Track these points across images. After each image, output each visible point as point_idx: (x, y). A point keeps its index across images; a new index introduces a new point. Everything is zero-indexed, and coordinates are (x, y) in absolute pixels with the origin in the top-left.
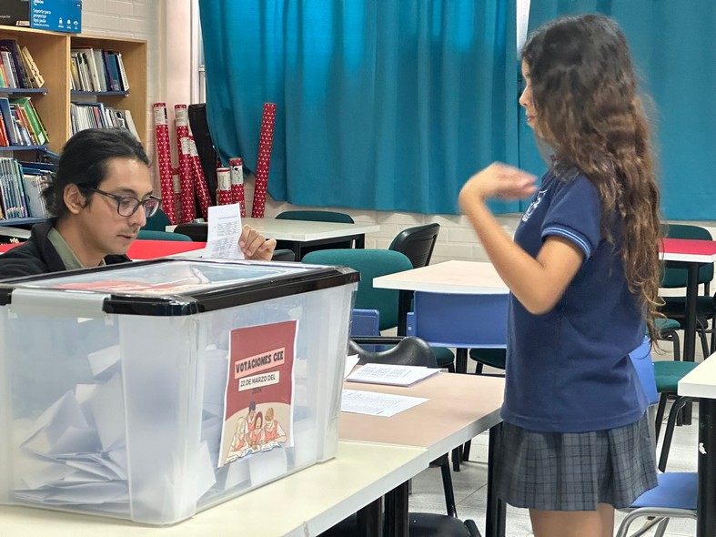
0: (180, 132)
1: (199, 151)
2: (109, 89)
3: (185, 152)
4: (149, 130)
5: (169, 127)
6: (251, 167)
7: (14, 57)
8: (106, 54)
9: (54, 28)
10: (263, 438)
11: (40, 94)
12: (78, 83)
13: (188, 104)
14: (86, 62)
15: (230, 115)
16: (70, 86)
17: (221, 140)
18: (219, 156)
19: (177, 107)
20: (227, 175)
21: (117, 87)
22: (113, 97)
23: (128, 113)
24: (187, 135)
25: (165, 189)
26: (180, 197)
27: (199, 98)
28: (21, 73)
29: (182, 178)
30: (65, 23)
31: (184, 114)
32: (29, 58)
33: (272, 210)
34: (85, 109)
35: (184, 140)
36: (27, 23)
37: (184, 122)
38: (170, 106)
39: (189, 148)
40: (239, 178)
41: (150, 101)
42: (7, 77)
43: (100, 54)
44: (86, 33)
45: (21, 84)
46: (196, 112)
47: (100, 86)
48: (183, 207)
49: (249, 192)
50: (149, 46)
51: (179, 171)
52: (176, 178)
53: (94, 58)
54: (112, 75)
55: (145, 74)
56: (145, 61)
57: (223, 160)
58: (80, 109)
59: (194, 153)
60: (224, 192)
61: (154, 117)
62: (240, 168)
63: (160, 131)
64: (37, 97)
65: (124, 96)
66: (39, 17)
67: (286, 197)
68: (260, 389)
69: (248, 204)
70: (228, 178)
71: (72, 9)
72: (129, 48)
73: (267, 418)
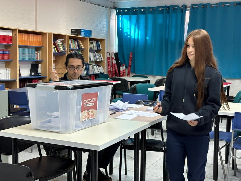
0: (112, 58)
1: (116, 62)
2: (97, 49)
3: (113, 63)
4: (106, 58)
5: (110, 57)
6: (127, 66)
7: (78, 42)
8: (97, 42)
9: (86, 36)
10: (90, 117)
11: (83, 50)
12: (91, 48)
13: (114, 53)
14: (93, 43)
15: (123, 55)
16: (89, 48)
17: (121, 60)
18: (121, 63)
19: (112, 53)
20: (122, 67)
21: (99, 49)
22: (98, 51)
23: (101, 54)
24: (114, 59)
25: (109, 70)
26: (112, 72)
27: (117, 51)
28: (79, 45)
29: (113, 68)
30: (88, 35)
32: (81, 42)
33: (131, 75)
34: (92, 53)
35: (113, 60)
36: (80, 35)
37: (113, 56)
38: (110, 53)
39: (114, 62)
40: (124, 68)
41: (106, 52)
42: (76, 46)
43: (96, 42)
44: (92, 37)
45: (79, 48)
46: (116, 54)
47: (95, 48)
48: (113, 74)
49: (127, 71)
50: (106, 40)
51: (112, 67)
52: (111, 68)
53: (94, 43)
54: (98, 46)
55: (105, 46)
56: (105, 43)
57: (121, 64)
58: (91, 53)
59: (115, 63)
60: (121, 71)
61: (107, 55)
62: (125, 66)
63: (108, 58)
64: (82, 50)
65: (100, 51)
66: (83, 34)
67: (134, 73)
68: (90, 106)
69: (126, 74)
70: (122, 68)
71: (90, 32)
72: (102, 40)
73: (92, 113)
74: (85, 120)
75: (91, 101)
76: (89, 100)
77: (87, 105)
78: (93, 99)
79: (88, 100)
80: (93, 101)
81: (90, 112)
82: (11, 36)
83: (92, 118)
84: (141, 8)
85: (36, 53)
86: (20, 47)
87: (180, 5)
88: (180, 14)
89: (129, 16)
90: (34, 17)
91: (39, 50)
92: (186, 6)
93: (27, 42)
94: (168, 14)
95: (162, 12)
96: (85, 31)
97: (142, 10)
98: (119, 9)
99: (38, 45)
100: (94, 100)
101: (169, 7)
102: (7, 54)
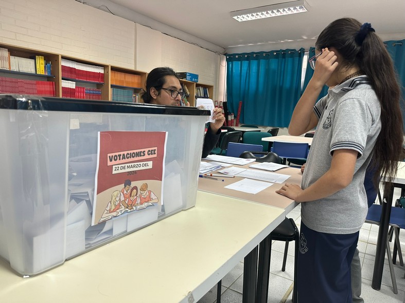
2: (204, 96)
6: (236, 115)
8: (204, 88)
9: (192, 80)
10: (138, 201)
11: (188, 96)
12: (197, 94)
14: (199, 90)
15: (232, 104)
17: (229, 110)
18: (229, 113)
21: (206, 96)
27: (225, 100)
30: (194, 80)
31: (222, 104)
32: (186, 88)
33: (240, 125)
36: (186, 79)
38: (219, 101)
40: (233, 118)
44: (198, 83)
46: (224, 103)
47: (202, 94)
49: (235, 121)
50: (214, 88)
53: (201, 89)
54: (205, 93)
55: (212, 93)
56: (213, 90)
60: (229, 121)
61: (215, 104)
62: (233, 115)
66: (188, 78)
67: (243, 123)
68: (135, 172)
69: (235, 124)
70: (230, 118)
71: (196, 76)
72: (210, 87)
73: (142, 189)
74: (114, 214)
75: (138, 154)
76: (132, 152)
77: (124, 168)
78: (147, 150)
79: (125, 153)
80: (147, 157)
81: (135, 188)
82: (102, 74)
83: (146, 204)
84: (253, 53)
85: (135, 95)
86: (112, 86)
87: (297, 49)
88: (297, 59)
89: (239, 62)
90: (133, 56)
91: (137, 93)
92: (304, 49)
93: (123, 82)
94: (284, 59)
95: (277, 57)
96: (191, 75)
97: (255, 55)
98: (229, 55)
99: (136, 86)
100: (150, 153)
101: (284, 51)
102: (98, 95)
